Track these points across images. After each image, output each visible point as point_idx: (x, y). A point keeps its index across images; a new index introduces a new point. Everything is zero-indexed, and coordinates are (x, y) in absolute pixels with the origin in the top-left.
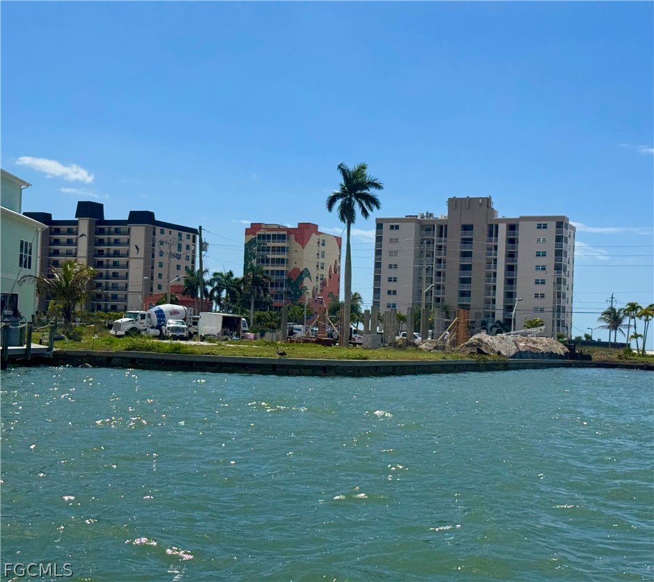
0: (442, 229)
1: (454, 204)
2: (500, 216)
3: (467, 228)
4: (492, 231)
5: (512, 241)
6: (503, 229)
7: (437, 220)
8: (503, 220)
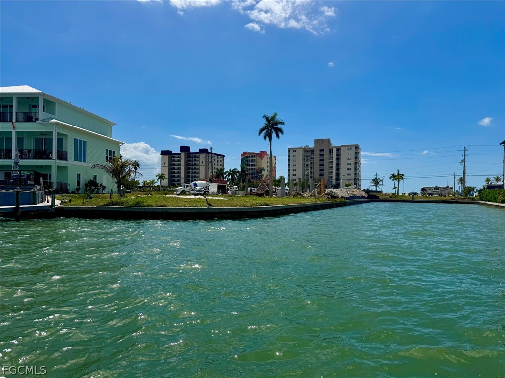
0: (312, 151)
1: (316, 141)
2: (333, 146)
3: (322, 150)
4: (331, 151)
5: (338, 155)
6: (335, 150)
7: (311, 148)
8: (335, 147)
